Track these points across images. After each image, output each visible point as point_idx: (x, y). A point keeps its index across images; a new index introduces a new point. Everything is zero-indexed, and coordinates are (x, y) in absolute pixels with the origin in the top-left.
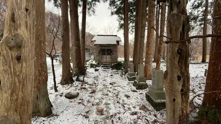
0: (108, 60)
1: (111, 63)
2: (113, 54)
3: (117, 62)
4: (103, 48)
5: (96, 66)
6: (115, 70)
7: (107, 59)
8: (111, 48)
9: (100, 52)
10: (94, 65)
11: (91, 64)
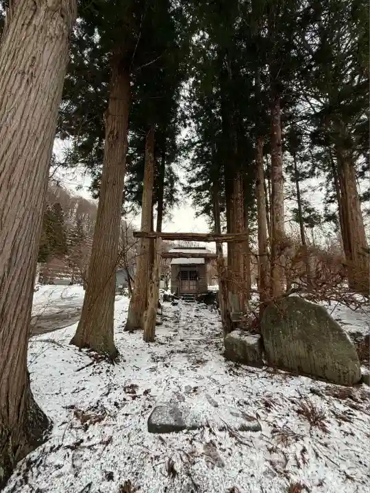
0: (192, 288)
1: (197, 294)
2: (199, 279)
3: (207, 291)
4: (183, 269)
5: (173, 298)
6: (203, 304)
7: (190, 286)
8: (196, 269)
9: (178, 276)
10: (170, 296)
11: (165, 296)
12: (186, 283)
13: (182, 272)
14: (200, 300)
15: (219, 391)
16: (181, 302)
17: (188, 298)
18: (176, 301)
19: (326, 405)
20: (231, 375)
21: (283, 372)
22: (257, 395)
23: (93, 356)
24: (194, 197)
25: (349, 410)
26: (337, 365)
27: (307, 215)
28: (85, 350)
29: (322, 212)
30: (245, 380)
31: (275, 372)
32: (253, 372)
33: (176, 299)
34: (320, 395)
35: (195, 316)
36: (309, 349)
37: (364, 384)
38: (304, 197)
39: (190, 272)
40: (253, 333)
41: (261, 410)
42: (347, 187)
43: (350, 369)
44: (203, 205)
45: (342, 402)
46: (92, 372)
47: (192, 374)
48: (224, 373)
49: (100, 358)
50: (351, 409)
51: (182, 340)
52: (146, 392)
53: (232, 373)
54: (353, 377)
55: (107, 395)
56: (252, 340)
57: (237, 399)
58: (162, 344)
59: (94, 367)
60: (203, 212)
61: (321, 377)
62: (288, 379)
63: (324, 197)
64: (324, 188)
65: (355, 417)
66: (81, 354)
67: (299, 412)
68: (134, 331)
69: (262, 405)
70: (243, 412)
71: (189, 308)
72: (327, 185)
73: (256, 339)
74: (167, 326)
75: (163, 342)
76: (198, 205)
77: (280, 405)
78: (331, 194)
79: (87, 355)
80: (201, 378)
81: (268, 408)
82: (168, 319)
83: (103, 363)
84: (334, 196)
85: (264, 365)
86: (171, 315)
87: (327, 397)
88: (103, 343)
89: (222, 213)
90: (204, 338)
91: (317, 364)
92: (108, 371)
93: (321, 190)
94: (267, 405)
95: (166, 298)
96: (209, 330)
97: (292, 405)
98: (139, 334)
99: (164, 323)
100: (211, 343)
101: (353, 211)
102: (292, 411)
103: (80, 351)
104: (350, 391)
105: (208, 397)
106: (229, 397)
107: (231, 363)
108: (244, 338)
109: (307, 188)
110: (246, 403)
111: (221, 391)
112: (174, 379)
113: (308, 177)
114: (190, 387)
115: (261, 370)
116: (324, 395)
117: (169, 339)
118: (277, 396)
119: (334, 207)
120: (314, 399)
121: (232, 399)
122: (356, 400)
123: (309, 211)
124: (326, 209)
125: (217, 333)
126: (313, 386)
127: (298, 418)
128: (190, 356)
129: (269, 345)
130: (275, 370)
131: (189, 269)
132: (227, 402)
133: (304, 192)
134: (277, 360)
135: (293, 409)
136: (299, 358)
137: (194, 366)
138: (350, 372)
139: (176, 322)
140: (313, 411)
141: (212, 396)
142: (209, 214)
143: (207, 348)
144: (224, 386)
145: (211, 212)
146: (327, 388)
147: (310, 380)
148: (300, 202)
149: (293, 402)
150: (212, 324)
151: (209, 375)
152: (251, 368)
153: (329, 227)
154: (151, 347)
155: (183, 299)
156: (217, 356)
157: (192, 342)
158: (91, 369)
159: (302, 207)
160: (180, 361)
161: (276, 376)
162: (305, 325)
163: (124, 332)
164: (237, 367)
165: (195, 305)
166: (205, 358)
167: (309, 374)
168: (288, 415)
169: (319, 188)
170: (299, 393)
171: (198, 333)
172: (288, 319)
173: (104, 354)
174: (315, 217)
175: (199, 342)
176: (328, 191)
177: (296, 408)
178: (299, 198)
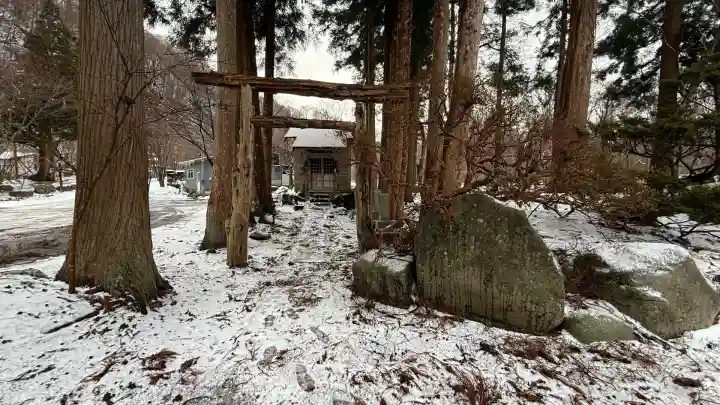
1: (333, 193)
2: (338, 171)
3: (348, 191)
5: (297, 199)
6: (342, 208)
8: (334, 156)
9: (306, 166)
10: (292, 197)
11: (285, 196)
12: (319, 177)
13: (311, 160)
14: (337, 203)
15: (325, 357)
16: (307, 205)
17: (320, 200)
18: (300, 204)
19: (504, 371)
20: (354, 322)
21: (441, 314)
22: (391, 360)
23: (99, 300)
24: (334, 32)
25: (541, 381)
26: (528, 304)
27: (509, 76)
28: (82, 290)
29: (532, 73)
30: (377, 331)
31: (429, 315)
32: (392, 317)
33: (301, 200)
34: (495, 354)
35: (325, 226)
36: (488, 280)
37: (564, 332)
38: (511, 43)
39: (325, 159)
40: (402, 253)
41: (392, 391)
42: (581, 25)
43: (548, 311)
44: (349, 49)
45: (530, 365)
46: (85, 331)
47: (286, 323)
48: (343, 319)
49: (115, 303)
50: (544, 379)
51: (291, 264)
52: (187, 365)
53: (357, 319)
54: (550, 322)
55: (97, 378)
56: (398, 266)
57: (353, 371)
58: (257, 270)
59: (97, 320)
60: (349, 61)
61: (499, 321)
62: (447, 326)
63: (540, 46)
64: (543, 30)
65: (548, 392)
66: (73, 297)
67: (457, 389)
68: (217, 251)
69: (395, 380)
70: (356, 399)
71: (320, 213)
72: (550, 25)
73: (405, 263)
74: (277, 242)
75: (260, 267)
76: (339, 49)
77: (427, 377)
78: (552, 41)
79: (87, 299)
80: (298, 332)
81: (404, 385)
82: (282, 230)
83: (121, 311)
84: (555, 46)
85: (413, 303)
86: (287, 224)
87: (506, 357)
88: (120, 277)
89: (379, 66)
90: (328, 260)
91: (497, 302)
92: (124, 326)
93: (538, 33)
94: (405, 378)
95: (287, 200)
96: (340, 247)
97: (447, 375)
98: (222, 255)
99: (274, 237)
100: (337, 267)
101: (581, 69)
102: (447, 387)
103: (72, 291)
104: (542, 344)
105: (301, 371)
106: (339, 367)
107: (362, 300)
108: (386, 262)
109: (518, 29)
110: (367, 379)
111: (329, 357)
112: (248, 337)
113: (523, 9)
114: (275, 351)
115: (405, 312)
116: (501, 352)
117: (272, 261)
118: (425, 360)
119: (551, 65)
120: (484, 360)
121: (343, 372)
122: (551, 360)
123: (514, 69)
124: (539, 68)
125: (352, 251)
126: (487, 338)
127: (453, 400)
128: (295, 291)
129: (424, 273)
130: (428, 312)
131: (321, 156)
132: (332, 378)
133: (512, 35)
134: (434, 296)
135: (449, 384)
136: (469, 293)
137: (295, 309)
138: (547, 315)
139: (293, 235)
140: (481, 385)
141: (309, 367)
142: (358, 66)
143: (328, 275)
144: (336, 345)
145: (362, 62)
146: (507, 340)
147: (482, 327)
148: (503, 51)
149: (449, 369)
150: (348, 237)
151: (315, 324)
152: (390, 309)
153: (538, 96)
154: (236, 276)
155: (312, 201)
156: (341, 290)
157: (307, 265)
158: (85, 326)
159: (506, 62)
160: (276, 301)
161: (429, 323)
162: (487, 242)
163: (198, 252)
164: (369, 307)
165: (330, 209)
166: (319, 293)
167: (482, 317)
168: (438, 397)
169: (536, 30)
170: (462, 350)
171: (322, 251)
172: (460, 232)
173: (124, 296)
174: (521, 79)
175: (319, 266)
176: (549, 37)
177: (454, 381)
178: (503, 44)
